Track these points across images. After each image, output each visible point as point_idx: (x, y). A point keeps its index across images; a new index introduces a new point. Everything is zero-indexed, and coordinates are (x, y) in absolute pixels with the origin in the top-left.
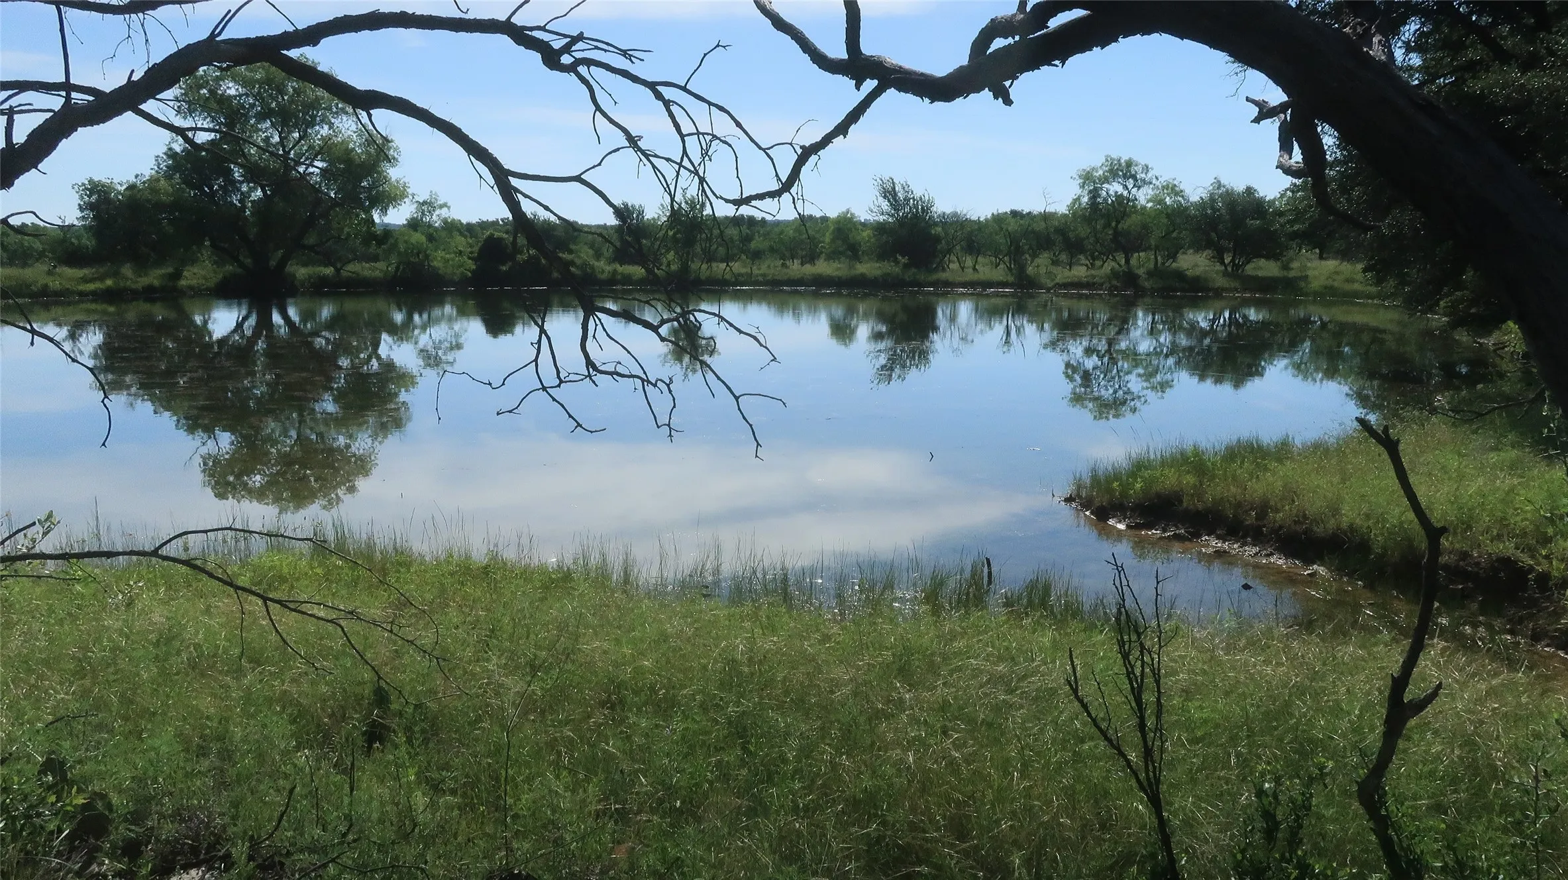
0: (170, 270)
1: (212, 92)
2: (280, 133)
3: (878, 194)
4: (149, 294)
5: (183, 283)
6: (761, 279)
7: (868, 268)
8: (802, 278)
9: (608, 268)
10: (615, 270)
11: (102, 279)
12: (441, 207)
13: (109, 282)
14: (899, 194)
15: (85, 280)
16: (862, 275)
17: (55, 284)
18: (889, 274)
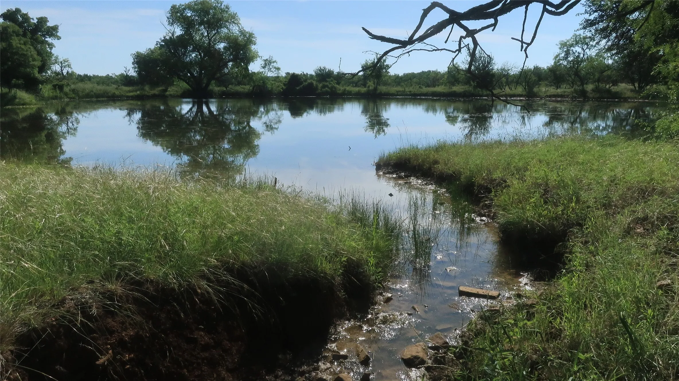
0: (164, 88)
1: (182, 15)
2: (207, 31)
3: (467, 54)
4: (154, 97)
5: (168, 93)
6: (408, 93)
7: (458, 88)
8: (427, 93)
9: (342, 88)
10: (345, 89)
11: (136, 91)
12: (274, 62)
13: (138, 92)
14: (477, 55)
15: (130, 91)
16: (455, 92)
17: (117, 93)
18: (467, 91)
